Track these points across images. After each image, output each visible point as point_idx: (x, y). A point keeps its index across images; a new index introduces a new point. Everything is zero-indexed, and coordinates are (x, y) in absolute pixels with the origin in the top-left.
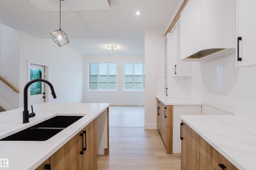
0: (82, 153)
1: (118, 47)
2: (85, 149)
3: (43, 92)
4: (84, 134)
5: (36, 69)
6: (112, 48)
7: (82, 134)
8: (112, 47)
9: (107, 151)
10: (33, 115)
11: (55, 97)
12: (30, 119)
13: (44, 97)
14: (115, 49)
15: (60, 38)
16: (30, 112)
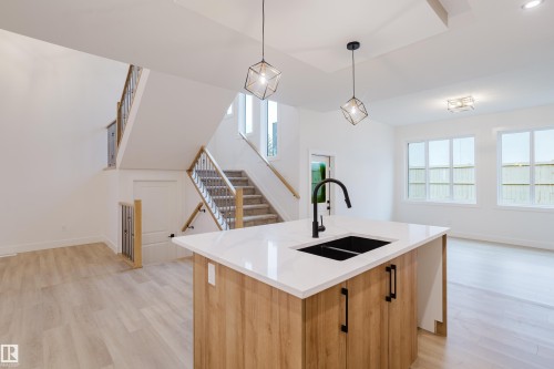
0: (388, 299)
1: (478, 98)
2: (394, 296)
3: (327, 199)
4: (393, 271)
5: (316, 163)
6: (459, 104)
7: (390, 268)
8: (461, 100)
9: (441, 329)
10: (323, 229)
11: (349, 206)
12: (320, 233)
13: (329, 208)
14: (470, 104)
15: (354, 111)
16: (320, 224)
